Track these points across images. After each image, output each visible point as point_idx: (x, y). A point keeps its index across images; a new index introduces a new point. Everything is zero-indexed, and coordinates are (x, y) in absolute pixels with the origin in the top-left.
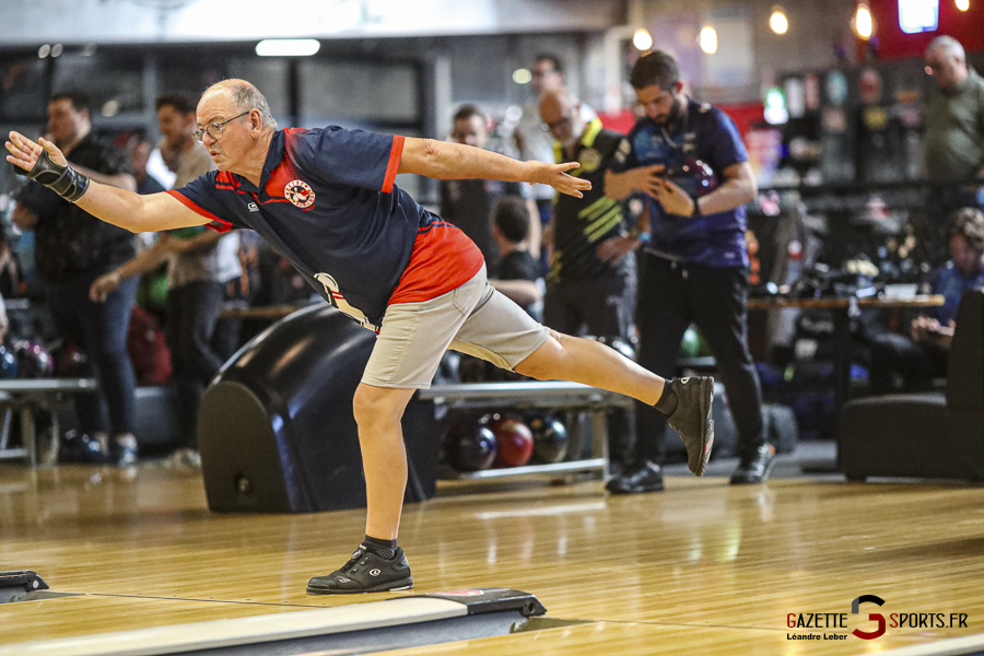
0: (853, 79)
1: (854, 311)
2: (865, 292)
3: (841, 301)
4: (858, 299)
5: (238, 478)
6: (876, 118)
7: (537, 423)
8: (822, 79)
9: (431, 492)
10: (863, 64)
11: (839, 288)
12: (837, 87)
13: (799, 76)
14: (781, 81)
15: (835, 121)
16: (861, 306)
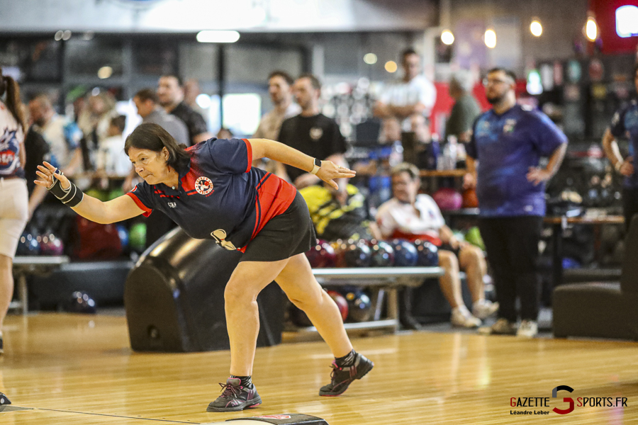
0: (585, 66)
1: (565, 225)
2: (573, 213)
3: (556, 220)
4: (568, 218)
5: (150, 328)
6: (599, 92)
7: (350, 296)
8: (565, 66)
9: (278, 340)
10: (592, 56)
11: (557, 210)
12: (575, 71)
13: (550, 63)
14: (538, 66)
15: (573, 93)
16: (569, 223)
